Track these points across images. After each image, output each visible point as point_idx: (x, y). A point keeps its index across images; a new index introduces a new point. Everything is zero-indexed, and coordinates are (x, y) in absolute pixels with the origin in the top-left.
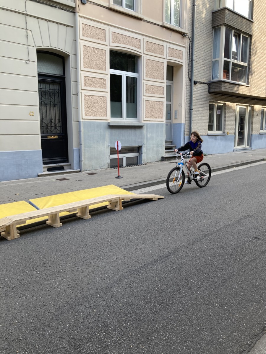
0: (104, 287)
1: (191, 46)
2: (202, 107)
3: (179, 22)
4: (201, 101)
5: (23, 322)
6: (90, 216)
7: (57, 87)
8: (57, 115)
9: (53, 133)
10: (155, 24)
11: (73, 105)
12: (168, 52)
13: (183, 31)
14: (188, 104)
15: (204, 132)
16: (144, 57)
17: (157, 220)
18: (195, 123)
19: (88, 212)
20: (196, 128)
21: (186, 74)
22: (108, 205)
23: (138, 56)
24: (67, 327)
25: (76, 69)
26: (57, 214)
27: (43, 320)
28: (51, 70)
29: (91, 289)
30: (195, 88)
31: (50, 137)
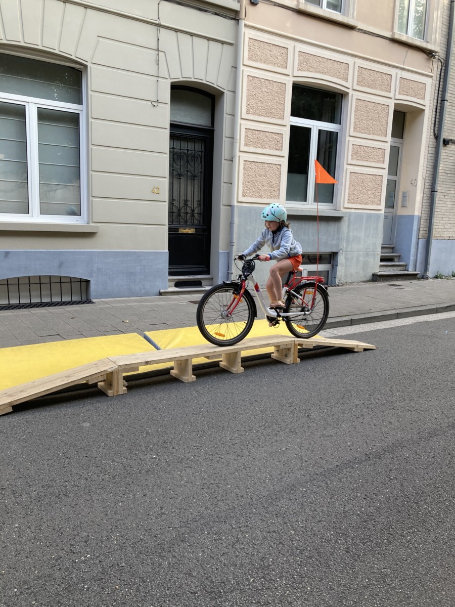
0: (264, 496)
1: (442, 74)
2: (454, 187)
3: (422, 33)
5: (129, 536)
6: (242, 368)
7: (199, 147)
8: (196, 194)
9: (188, 224)
10: (378, 36)
11: (224, 177)
12: (398, 85)
13: (430, 47)
14: (429, 181)
16: (352, 95)
17: (362, 388)
18: (439, 216)
19: (240, 361)
20: (440, 224)
21: (429, 125)
22: (273, 353)
23: (342, 95)
24: (199, 556)
25: (233, 115)
26: (188, 360)
27: (159, 538)
28: (193, 118)
29: (242, 496)
30: (444, 152)
31: (182, 231)
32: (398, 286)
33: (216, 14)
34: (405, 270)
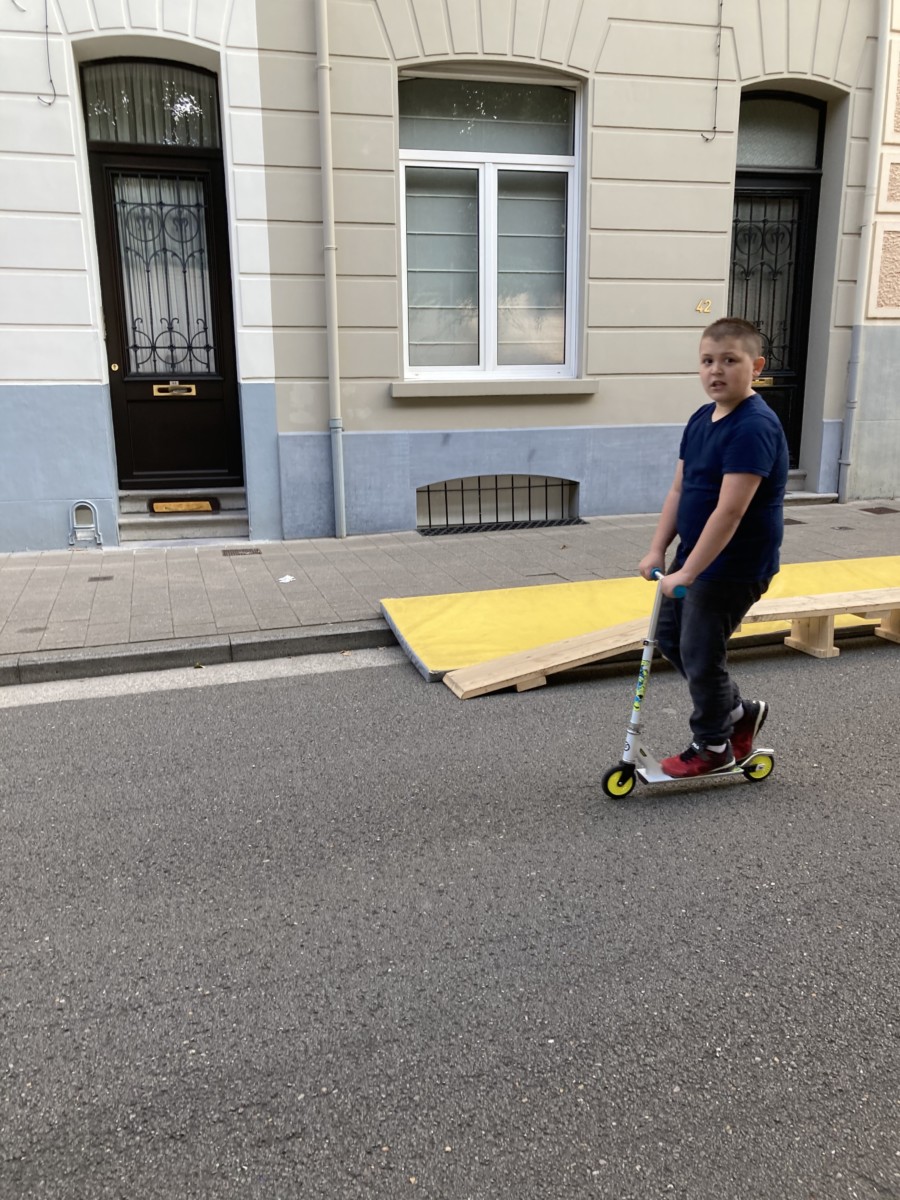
7: (788, 213)
8: (778, 307)
11: (841, 269)
25: (867, 139)
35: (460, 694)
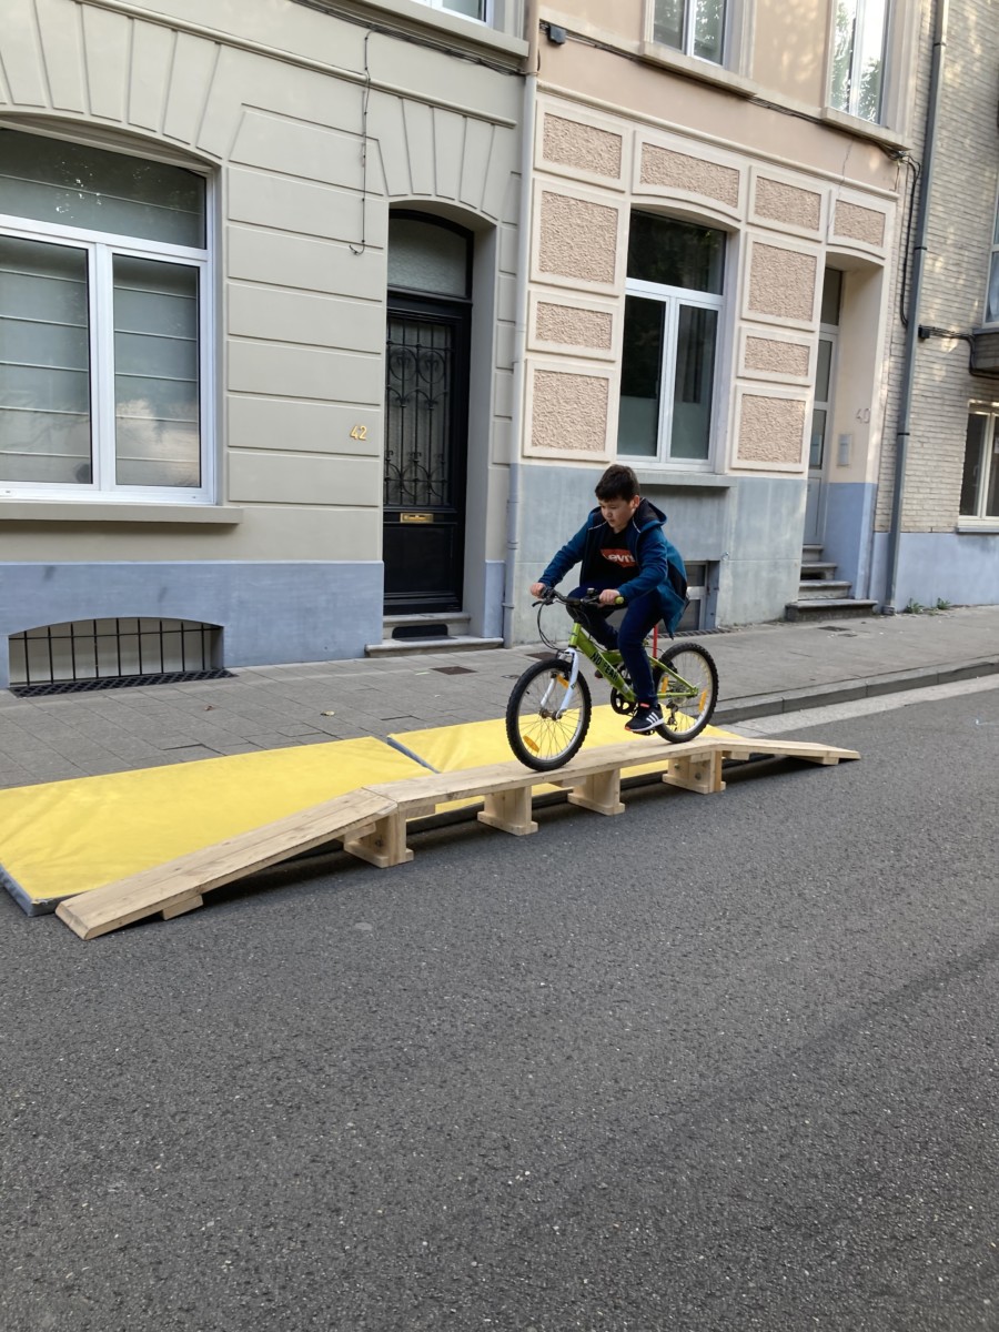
1: (916, 194)
2: (944, 425)
4: (939, 401)
6: (622, 804)
7: (440, 340)
8: (435, 439)
9: (418, 503)
10: (796, 114)
11: (496, 405)
12: (833, 216)
13: (892, 137)
14: (894, 413)
15: (944, 519)
16: (746, 234)
17: (874, 838)
18: (912, 484)
19: (618, 788)
20: (915, 502)
21: (892, 299)
22: (666, 772)
23: (725, 233)
24: (739, 1164)
25: (514, 274)
28: (428, 278)
29: (757, 1051)
30: (921, 351)
31: (405, 518)
32: (841, 629)
33: (480, 63)
34: (847, 598)
35: (82, 933)
